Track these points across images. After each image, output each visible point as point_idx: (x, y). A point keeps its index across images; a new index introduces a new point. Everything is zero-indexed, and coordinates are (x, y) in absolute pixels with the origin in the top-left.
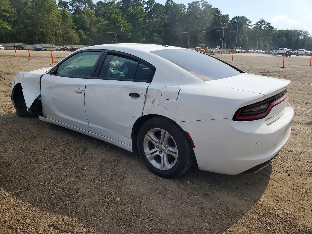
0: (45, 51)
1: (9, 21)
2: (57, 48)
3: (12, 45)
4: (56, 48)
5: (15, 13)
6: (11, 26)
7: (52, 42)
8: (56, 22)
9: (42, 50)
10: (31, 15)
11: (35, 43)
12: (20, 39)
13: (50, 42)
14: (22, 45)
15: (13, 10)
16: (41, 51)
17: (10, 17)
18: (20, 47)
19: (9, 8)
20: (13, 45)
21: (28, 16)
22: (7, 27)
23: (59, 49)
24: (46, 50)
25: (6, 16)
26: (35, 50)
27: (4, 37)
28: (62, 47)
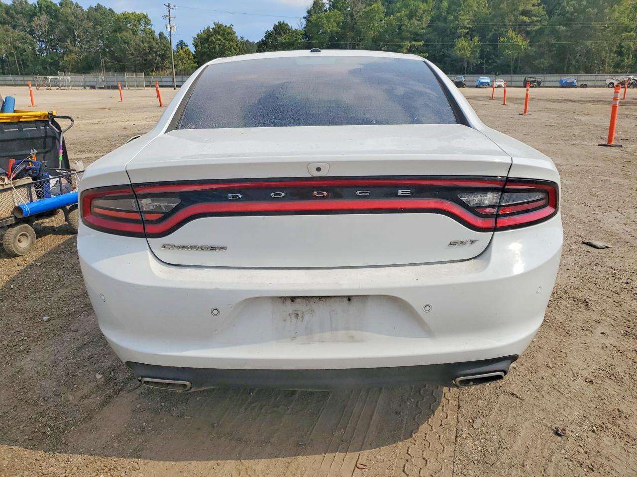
0: (582, 89)
1: (528, 33)
2: (612, 81)
3: (520, 78)
4: (608, 82)
5: (542, 16)
6: (528, 41)
7: (605, 68)
8: (625, 24)
9: (575, 87)
10: (572, 14)
11: (568, 72)
12: (539, 66)
13: (601, 68)
14: (539, 77)
15: (541, 10)
16: (574, 89)
17: (532, 23)
18: (534, 82)
19: (533, 5)
20: (523, 78)
21: (568, 17)
22: (520, 43)
23: (616, 83)
24: (585, 86)
25: (525, 22)
26: (562, 87)
27: (512, 64)
28: (625, 79)
